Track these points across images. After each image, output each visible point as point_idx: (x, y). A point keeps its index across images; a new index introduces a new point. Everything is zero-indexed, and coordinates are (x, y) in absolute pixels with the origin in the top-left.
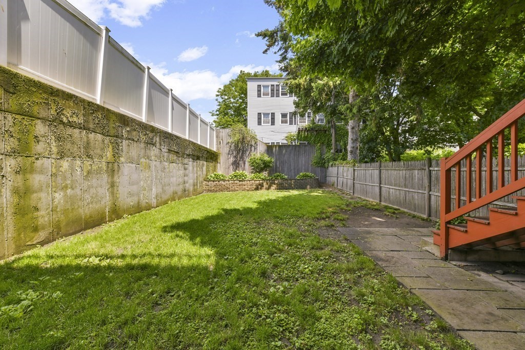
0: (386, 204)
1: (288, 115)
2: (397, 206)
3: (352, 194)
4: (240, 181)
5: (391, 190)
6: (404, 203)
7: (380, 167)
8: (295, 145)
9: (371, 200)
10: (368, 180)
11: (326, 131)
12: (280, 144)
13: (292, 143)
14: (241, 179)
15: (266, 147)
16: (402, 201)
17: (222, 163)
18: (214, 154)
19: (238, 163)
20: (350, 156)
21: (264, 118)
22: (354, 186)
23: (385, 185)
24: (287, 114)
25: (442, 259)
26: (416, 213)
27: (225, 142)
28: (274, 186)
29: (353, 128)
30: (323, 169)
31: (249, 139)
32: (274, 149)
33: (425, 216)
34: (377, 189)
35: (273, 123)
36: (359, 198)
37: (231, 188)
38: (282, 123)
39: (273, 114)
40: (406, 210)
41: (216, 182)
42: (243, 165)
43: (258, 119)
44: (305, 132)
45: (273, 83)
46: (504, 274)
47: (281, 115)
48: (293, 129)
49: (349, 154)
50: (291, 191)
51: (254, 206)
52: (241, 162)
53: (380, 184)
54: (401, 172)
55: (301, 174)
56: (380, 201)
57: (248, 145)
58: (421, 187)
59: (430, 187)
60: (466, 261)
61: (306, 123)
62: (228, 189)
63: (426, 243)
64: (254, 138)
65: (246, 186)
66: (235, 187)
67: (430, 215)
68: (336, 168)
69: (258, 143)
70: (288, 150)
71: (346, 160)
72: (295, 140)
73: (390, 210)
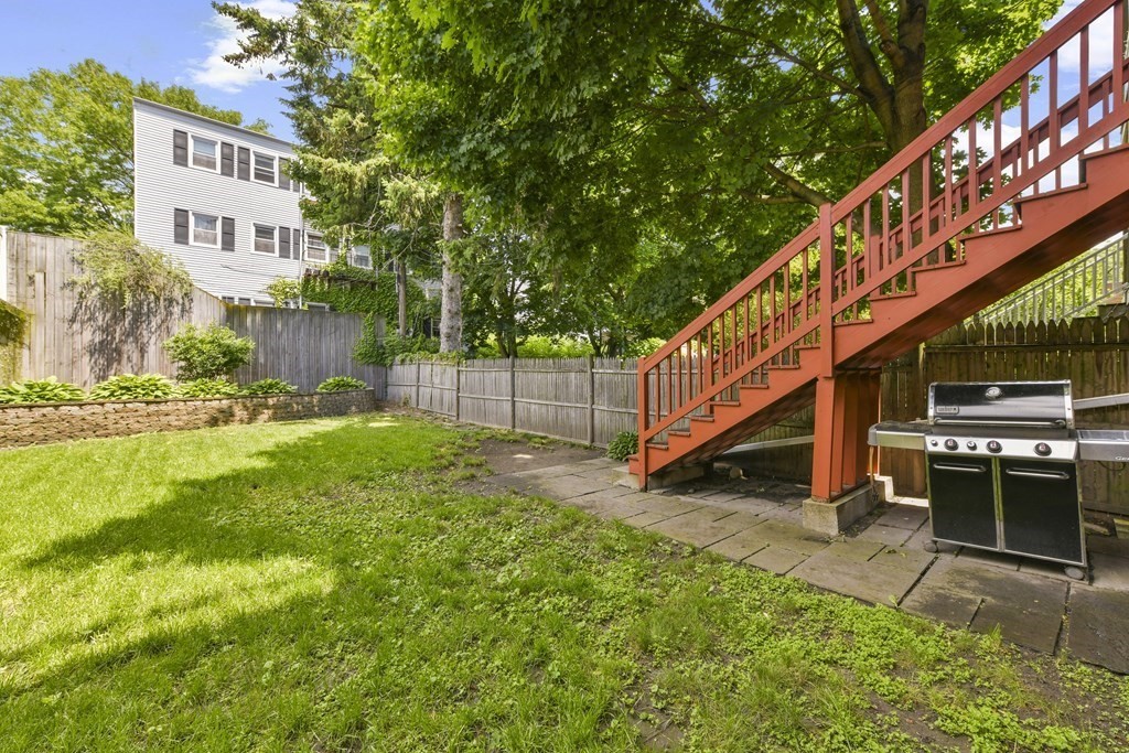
0: (524, 431)
1: (276, 233)
2: (543, 431)
3: (455, 419)
4: (148, 403)
5: (533, 406)
6: (555, 426)
7: (513, 366)
8: (297, 310)
9: (495, 426)
10: (488, 390)
11: (373, 284)
12: (253, 304)
13: (287, 303)
14: (151, 398)
15: (223, 309)
16: (551, 424)
17: (38, 348)
18: (11, 316)
19: (119, 352)
20: (446, 343)
21: (196, 225)
22: (458, 403)
23: (522, 397)
24: (273, 229)
25: (641, 490)
26: (573, 440)
27: (55, 280)
28: (266, 411)
29: (451, 290)
30: (380, 368)
31: (161, 281)
32: (249, 320)
33: (587, 443)
34: (507, 407)
35: (229, 244)
36: (471, 425)
37: (111, 427)
38: (256, 250)
39: (229, 224)
40: (557, 437)
41: (45, 411)
42: (135, 357)
43: (177, 225)
44: (322, 281)
45: (229, 139)
46: (695, 491)
47: (253, 229)
48: (292, 271)
49: (443, 339)
50: (316, 421)
51: (260, 463)
52: (129, 348)
53: (513, 396)
54: (549, 376)
55: (331, 380)
56: (514, 427)
57: (157, 298)
58: (581, 398)
59: (593, 397)
60: (661, 487)
61: (325, 261)
62: (99, 430)
63: (619, 475)
64: (182, 281)
65: (172, 418)
66: (132, 421)
67: (593, 441)
68: (414, 367)
69: (196, 295)
70: (291, 322)
71: (438, 351)
72: (295, 296)
73: (536, 440)
